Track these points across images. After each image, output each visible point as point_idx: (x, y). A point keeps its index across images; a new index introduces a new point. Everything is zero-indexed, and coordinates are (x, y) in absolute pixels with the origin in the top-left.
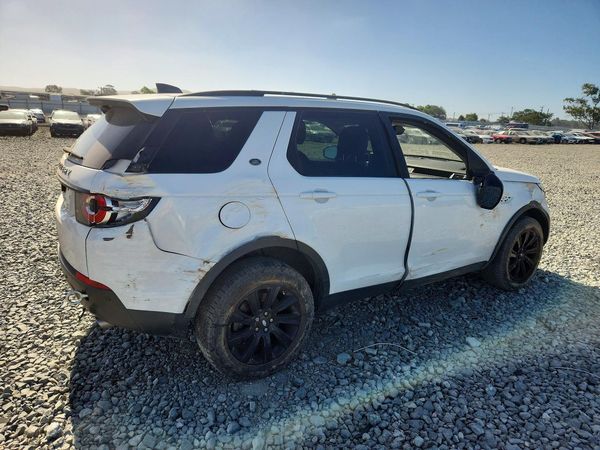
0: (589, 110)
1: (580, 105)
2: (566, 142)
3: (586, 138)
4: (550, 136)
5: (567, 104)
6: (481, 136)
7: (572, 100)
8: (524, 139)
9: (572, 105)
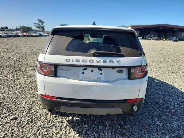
0: (41, 27)
1: (38, 25)
2: (42, 36)
3: (46, 35)
4: (38, 34)
5: (35, 25)
6: (20, 35)
7: (36, 24)
8: (32, 35)
9: (36, 25)
